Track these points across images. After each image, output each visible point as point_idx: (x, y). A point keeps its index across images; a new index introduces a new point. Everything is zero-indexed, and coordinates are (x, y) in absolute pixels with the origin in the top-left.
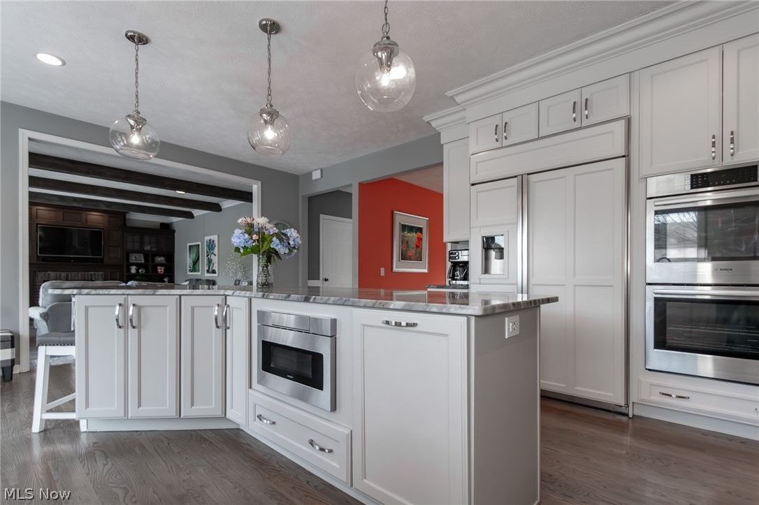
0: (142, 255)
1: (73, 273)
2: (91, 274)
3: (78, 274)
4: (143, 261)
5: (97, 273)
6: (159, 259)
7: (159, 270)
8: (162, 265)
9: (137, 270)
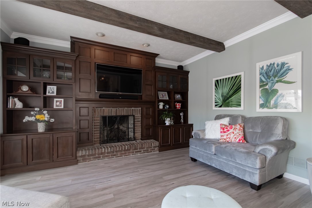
0: (166, 93)
1: (120, 109)
2: (133, 110)
3: (123, 110)
4: (168, 99)
5: (136, 109)
6: (177, 97)
7: (178, 106)
8: (178, 102)
9: (164, 106)
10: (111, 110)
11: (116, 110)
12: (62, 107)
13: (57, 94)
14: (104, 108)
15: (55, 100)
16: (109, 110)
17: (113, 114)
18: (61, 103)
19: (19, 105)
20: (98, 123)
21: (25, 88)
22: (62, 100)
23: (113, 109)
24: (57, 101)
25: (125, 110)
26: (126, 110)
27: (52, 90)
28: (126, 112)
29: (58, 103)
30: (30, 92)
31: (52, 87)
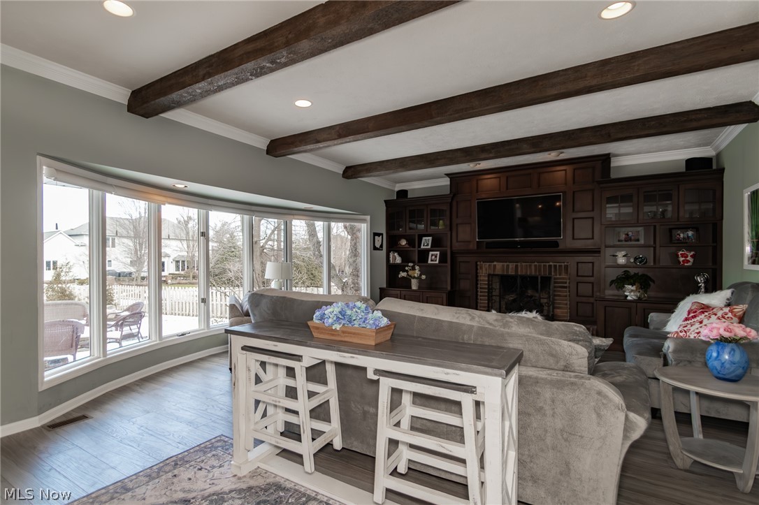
1: (524, 264)
5: (558, 264)
6: (682, 236)
10: (508, 266)
11: (517, 266)
12: (437, 262)
13: (432, 247)
14: (495, 263)
15: (431, 253)
16: (503, 266)
17: (511, 272)
18: (436, 257)
19: (399, 260)
20: (485, 284)
21: (403, 242)
22: (438, 253)
23: (510, 264)
24: (432, 255)
25: (533, 267)
26: (535, 266)
27: (427, 242)
28: (536, 270)
29: (433, 257)
30: (407, 246)
31: (427, 238)
